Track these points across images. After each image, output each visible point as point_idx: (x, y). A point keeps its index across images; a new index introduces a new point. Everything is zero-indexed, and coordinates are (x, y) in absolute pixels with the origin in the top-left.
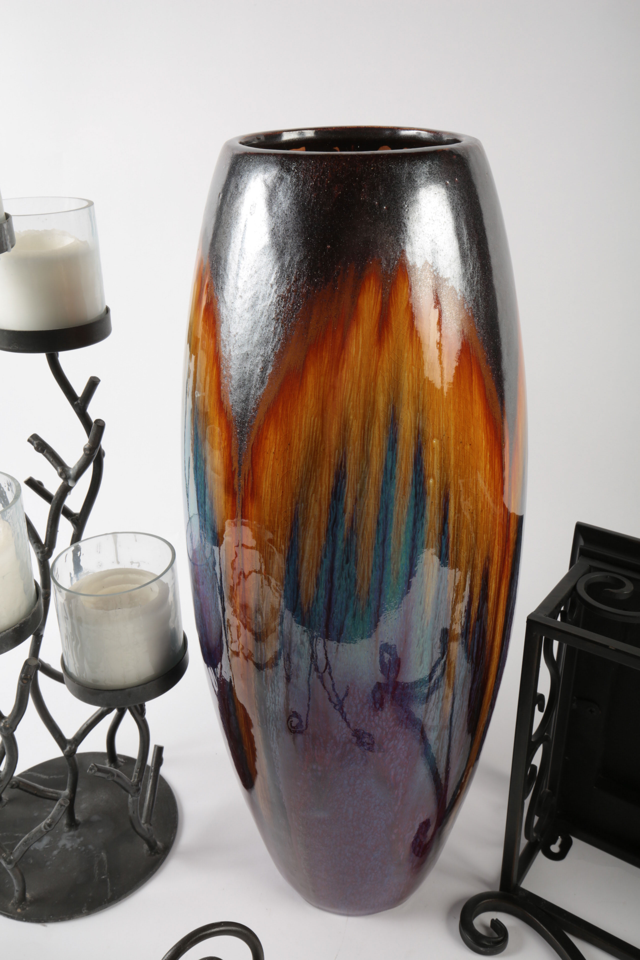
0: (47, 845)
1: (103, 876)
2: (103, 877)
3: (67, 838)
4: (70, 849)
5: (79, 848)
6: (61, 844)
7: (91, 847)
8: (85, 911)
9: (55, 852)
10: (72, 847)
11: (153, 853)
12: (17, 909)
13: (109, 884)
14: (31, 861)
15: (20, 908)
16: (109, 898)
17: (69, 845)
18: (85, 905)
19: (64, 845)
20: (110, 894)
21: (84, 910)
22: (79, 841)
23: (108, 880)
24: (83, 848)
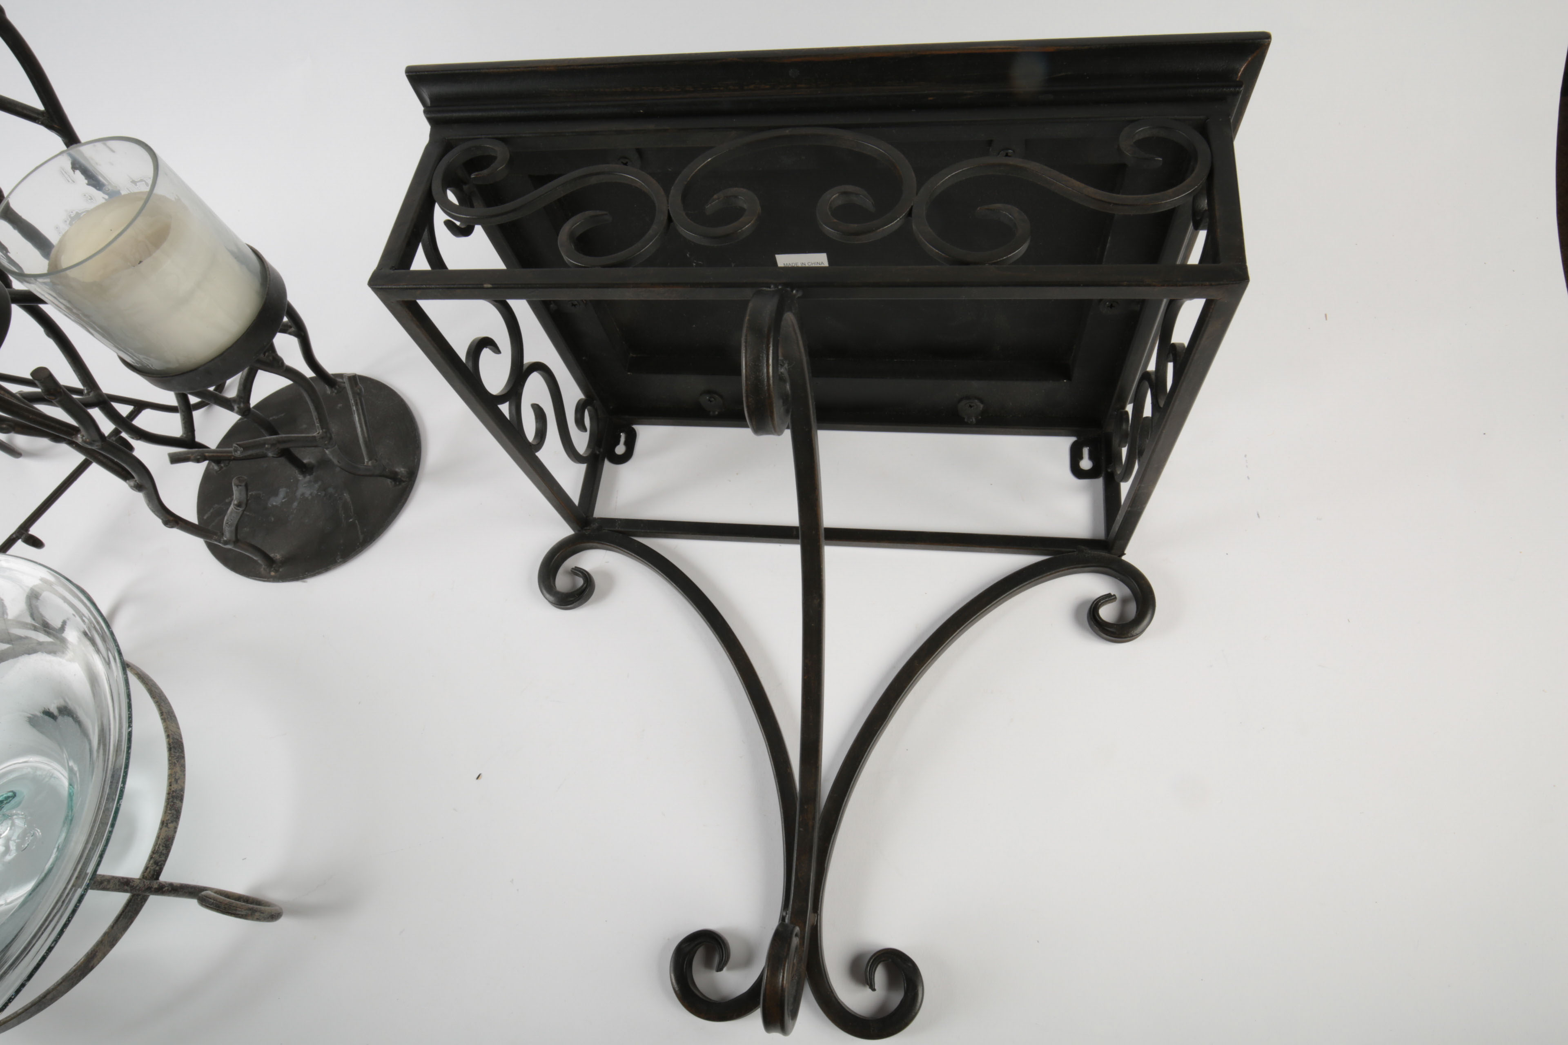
0: (284, 498)
1: (349, 519)
2: (351, 520)
3: (304, 485)
4: (310, 498)
5: (319, 494)
6: (299, 493)
7: (331, 490)
8: (340, 560)
9: (295, 504)
10: (311, 494)
11: (398, 483)
12: (270, 573)
13: (359, 526)
14: (273, 519)
15: (273, 571)
16: (361, 541)
17: (308, 493)
18: (339, 554)
19: (303, 494)
20: (361, 537)
21: (338, 559)
22: (316, 486)
23: (357, 522)
24: (323, 493)
